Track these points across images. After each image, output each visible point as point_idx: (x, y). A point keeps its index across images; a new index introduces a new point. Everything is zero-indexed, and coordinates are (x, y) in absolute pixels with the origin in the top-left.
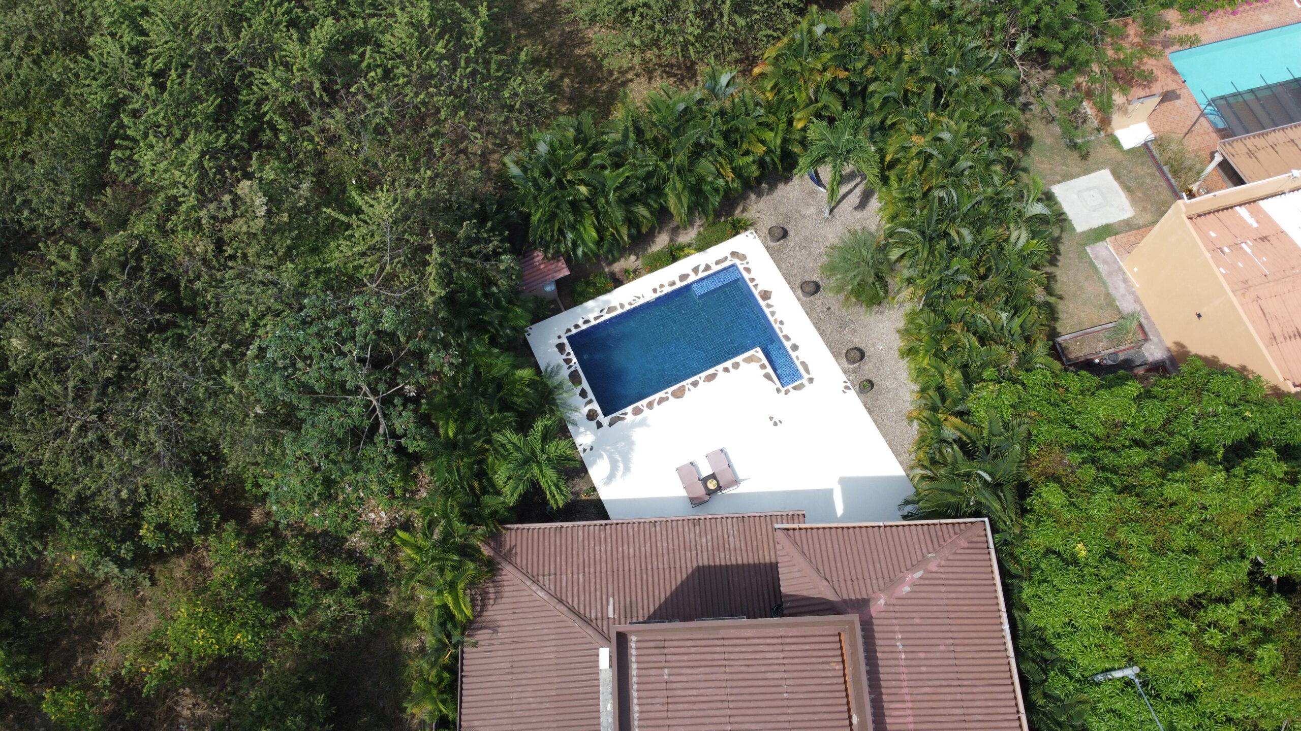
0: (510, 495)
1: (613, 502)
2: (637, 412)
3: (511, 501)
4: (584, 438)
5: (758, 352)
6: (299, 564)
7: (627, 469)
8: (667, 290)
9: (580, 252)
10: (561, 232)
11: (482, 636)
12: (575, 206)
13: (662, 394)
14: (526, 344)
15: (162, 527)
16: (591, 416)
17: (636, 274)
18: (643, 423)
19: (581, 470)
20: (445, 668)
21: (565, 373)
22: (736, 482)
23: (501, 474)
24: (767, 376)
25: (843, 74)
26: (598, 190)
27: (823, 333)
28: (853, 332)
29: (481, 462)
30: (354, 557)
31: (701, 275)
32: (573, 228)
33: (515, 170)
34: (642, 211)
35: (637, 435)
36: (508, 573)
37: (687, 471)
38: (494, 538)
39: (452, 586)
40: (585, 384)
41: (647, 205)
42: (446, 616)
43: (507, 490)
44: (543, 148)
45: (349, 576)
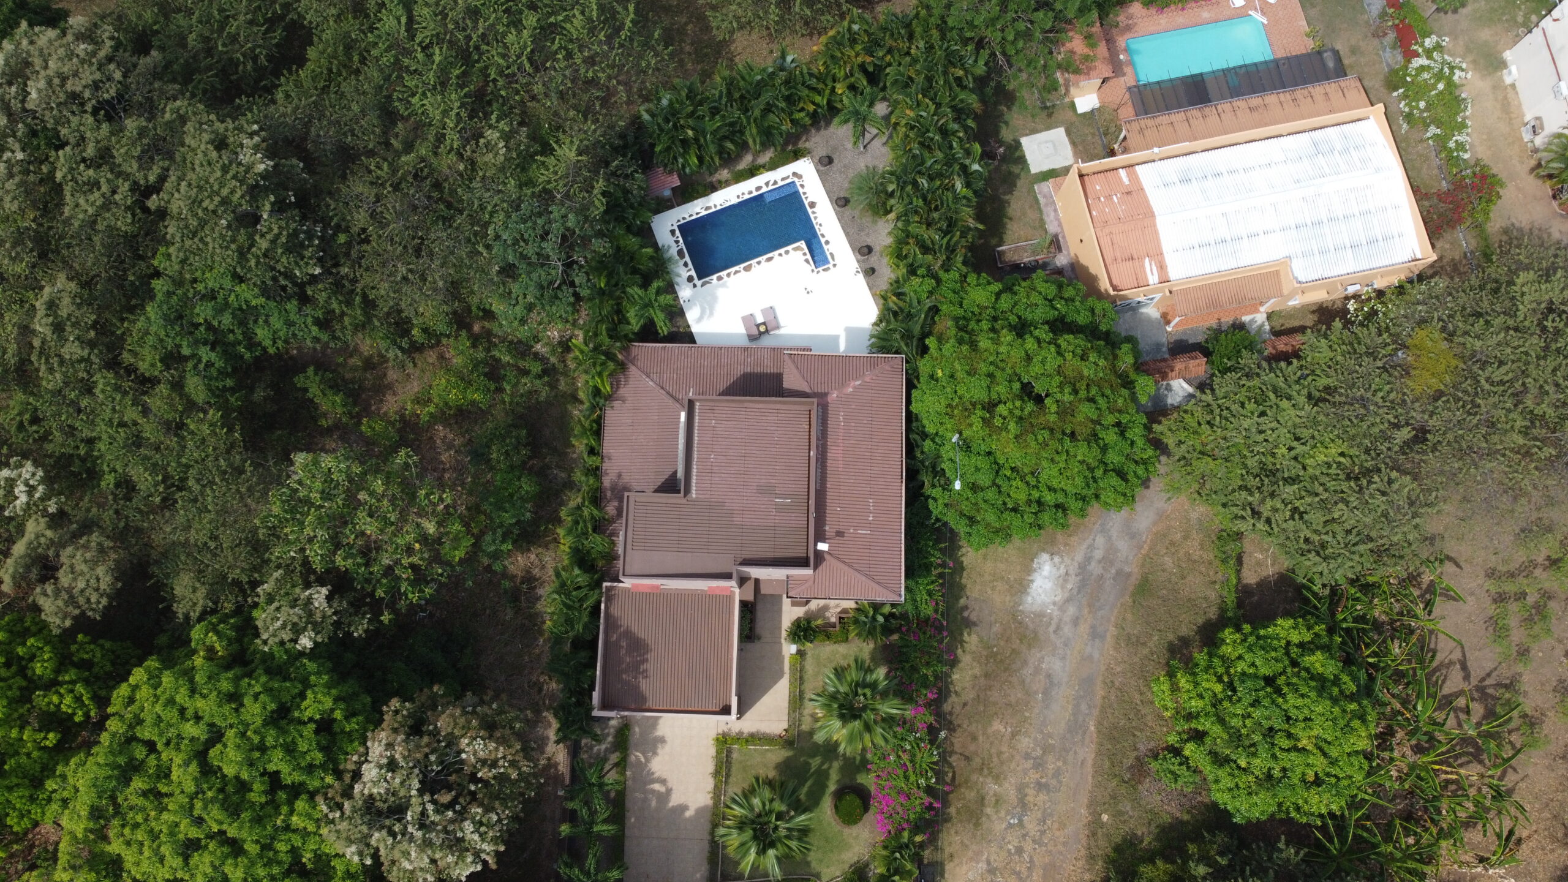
0: (635, 324)
1: (703, 334)
2: (720, 278)
3: (636, 328)
4: (685, 292)
5: (802, 244)
6: (506, 359)
7: (711, 314)
8: (747, 197)
9: (687, 170)
10: (675, 158)
11: (616, 404)
12: (685, 143)
13: (736, 268)
14: (650, 230)
15: (425, 330)
16: (690, 279)
17: (727, 184)
18: (724, 286)
19: (681, 313)
20: (594, 421)
21: (674, 251)
22: (778, 327)
23: (631, 314)
24: (807, 261)
25: (868, 59)
26: (700, 132)
27: (847, 234)
28: (868, 235)
29: (618, 304)
30: (536, 356)
31: (771, 188)
32: (683, 156)
33: (646, 117)
34: (729, 145)
35: (721, 292)
36: (633, 370)
37: (748, 319)
38: (626, 349)
39: (600, 374)
40: (687, 258)
41: (732, 141)
42: (597, 392)
43: (633, 321)
44: (665, 102)
45: (536, 368)
